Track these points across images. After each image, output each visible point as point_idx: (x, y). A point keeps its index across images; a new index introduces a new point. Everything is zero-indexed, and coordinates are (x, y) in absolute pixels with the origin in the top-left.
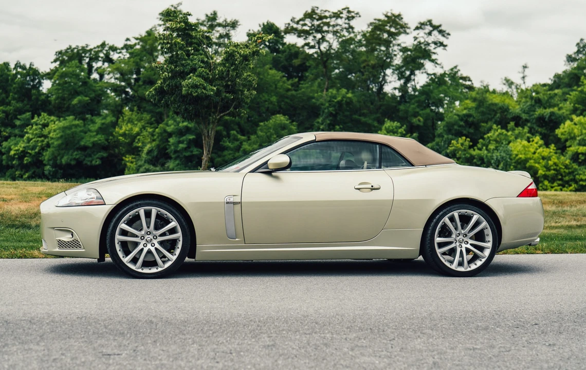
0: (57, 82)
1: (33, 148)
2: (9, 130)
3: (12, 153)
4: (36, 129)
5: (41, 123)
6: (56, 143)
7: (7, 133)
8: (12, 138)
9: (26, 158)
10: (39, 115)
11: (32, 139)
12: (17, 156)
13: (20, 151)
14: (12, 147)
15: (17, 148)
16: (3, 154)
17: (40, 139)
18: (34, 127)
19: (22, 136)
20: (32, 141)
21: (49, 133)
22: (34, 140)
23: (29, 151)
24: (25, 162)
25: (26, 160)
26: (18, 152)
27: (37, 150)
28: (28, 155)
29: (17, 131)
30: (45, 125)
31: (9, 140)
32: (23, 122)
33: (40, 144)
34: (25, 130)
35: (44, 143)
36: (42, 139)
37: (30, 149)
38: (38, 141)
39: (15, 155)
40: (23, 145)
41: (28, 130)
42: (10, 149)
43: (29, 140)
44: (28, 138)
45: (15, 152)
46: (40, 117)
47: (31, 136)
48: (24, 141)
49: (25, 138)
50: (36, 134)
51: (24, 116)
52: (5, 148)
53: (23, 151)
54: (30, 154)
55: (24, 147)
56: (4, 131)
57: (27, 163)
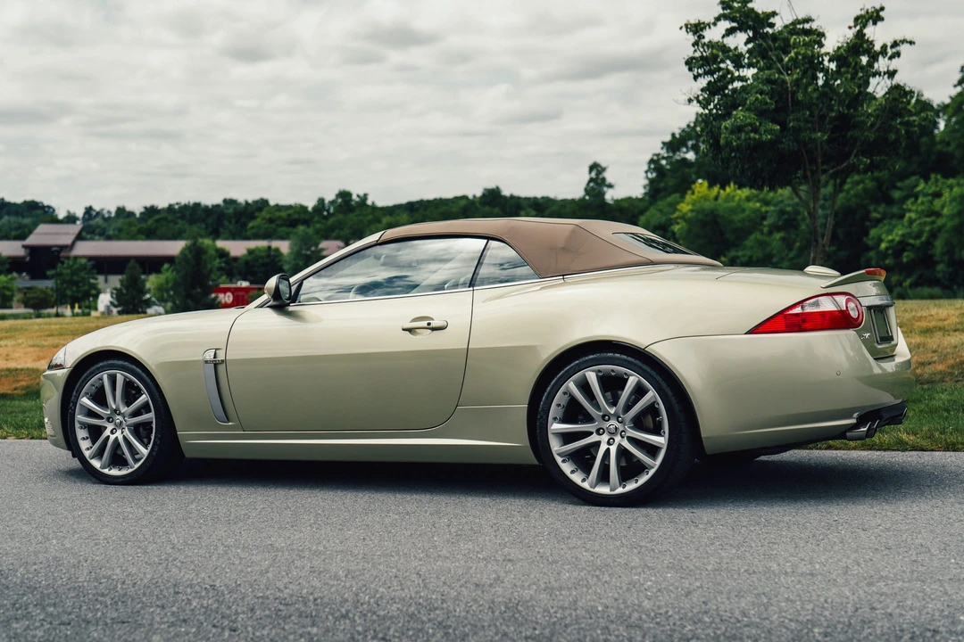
0: (954, 119)
1: (918, 236)
2: (882, 208)
3: (883, 246)
4: (923, 203)
5: (930, 192)
6: (950, 224)
7: (879, 213)
8: (885, 222)
9: (906, 254)
10: (927, 179)
11: (915, 220)
12: (890, 252)
13: (895, 243)
14: (884, 236)
15: (890, 238)
16: (870, 249)
17: (928, 220)
18: (920, 200)
19: (902, 217)
20: (914, 225)
21: (943, 207)
22: (918, 222)
23: (912, 241)
24: (905, 260)
25: (906, 256)
26: (892, 244)
27: (923, 239)
28: (909, 248)
29: (895, 210)
30: (938, 195)
31: (880, 225)
32: (905, 193)
33: (927, 228)
34: (905, 207)
35: (935, 226)
36: (933, 218)
37: (912, 238)
38: (925, 223)
39: (887, 249)
40: (900, 232)
41: (910, 206)
42: (880, 240)
43: (911, 221)
44: (910, 218)
45: (887, 245)
46: (930, 183)
47: (913, 215)
48: (903, 225)
49: (906, 219)
50: (923, 211)
51: (907, 182)
52: (873, 238)
53: (901, 242)
54: (913, 246)
55: (903, 236)
56: (875, 211)
57: (908, 262)
